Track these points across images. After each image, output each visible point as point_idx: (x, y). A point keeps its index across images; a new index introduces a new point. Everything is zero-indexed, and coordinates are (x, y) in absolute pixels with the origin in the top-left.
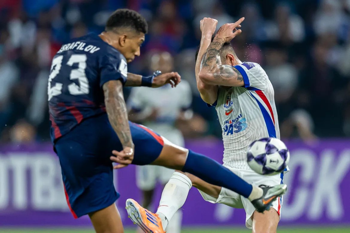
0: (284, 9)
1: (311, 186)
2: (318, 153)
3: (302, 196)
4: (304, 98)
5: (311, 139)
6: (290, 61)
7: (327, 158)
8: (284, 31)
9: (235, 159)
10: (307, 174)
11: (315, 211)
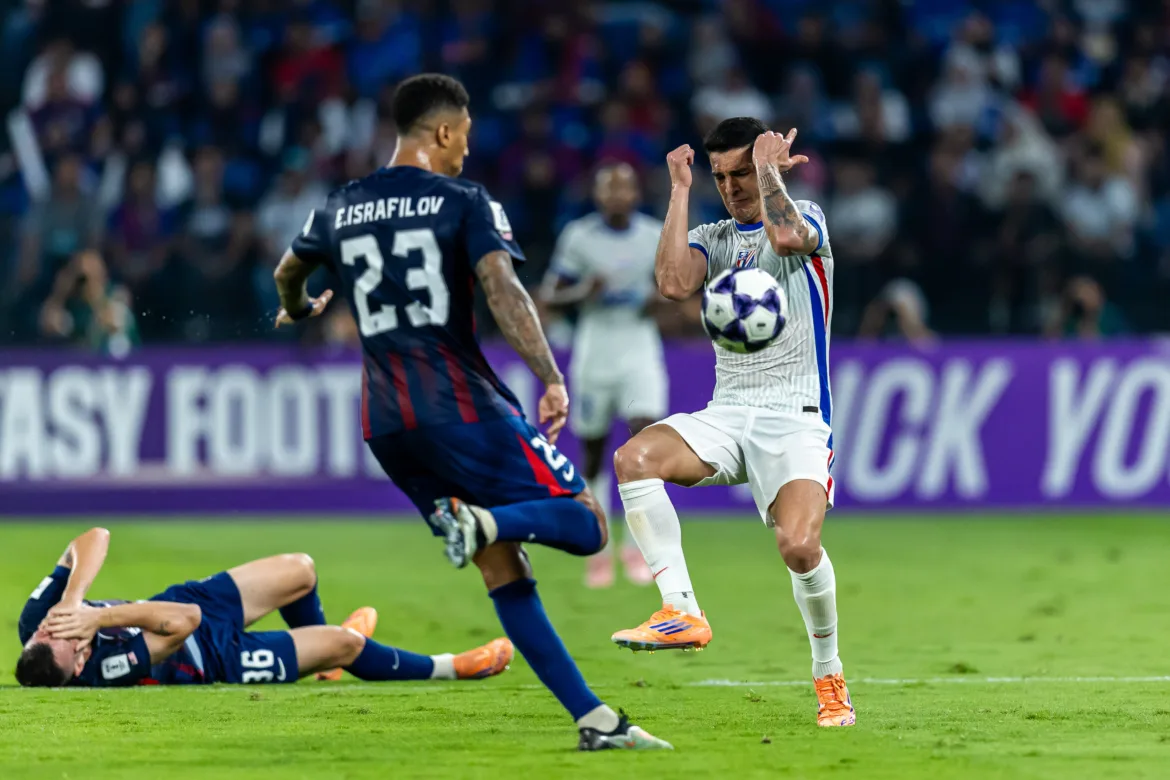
0: (870, 78)
1: (925, 432)
2: (937, 368)
3: (905, 452)
4: (909, 257)
5: (924, 340)
6: (882, 182)
7: (956, 376)
8: (871, 121)
9: (745, 384)
10: (916, 408)
11: (932, 480)
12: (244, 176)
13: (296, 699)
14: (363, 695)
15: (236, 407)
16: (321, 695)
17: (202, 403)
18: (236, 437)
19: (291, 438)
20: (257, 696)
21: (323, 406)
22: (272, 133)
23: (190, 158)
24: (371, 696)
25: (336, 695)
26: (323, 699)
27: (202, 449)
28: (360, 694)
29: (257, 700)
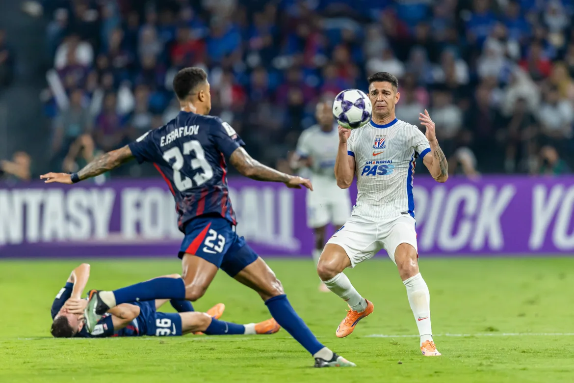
0: (450, 53)
1: (474, 219)
2: (480, 189)
3: (465, 228)
4: (468, 137)
5: (475, 176)
6: (456, 102)
7: (489, 193)
8: (450, 74)
10: (470, 208)
11: (478, 242)
12: (159, 100)
13: (181, 344)
14: (212, 342)
15: (154, 207)
16: (193, 341)
17: (138, 205)
18: (154, 221)
20: (163, 342)
22: (170, 79)
23: (133, 90)
24: (216, 342)
25: (200, 341)
26: (194, 343)
27: (138, 227)
28: (211, 341)
29: (163, 344)
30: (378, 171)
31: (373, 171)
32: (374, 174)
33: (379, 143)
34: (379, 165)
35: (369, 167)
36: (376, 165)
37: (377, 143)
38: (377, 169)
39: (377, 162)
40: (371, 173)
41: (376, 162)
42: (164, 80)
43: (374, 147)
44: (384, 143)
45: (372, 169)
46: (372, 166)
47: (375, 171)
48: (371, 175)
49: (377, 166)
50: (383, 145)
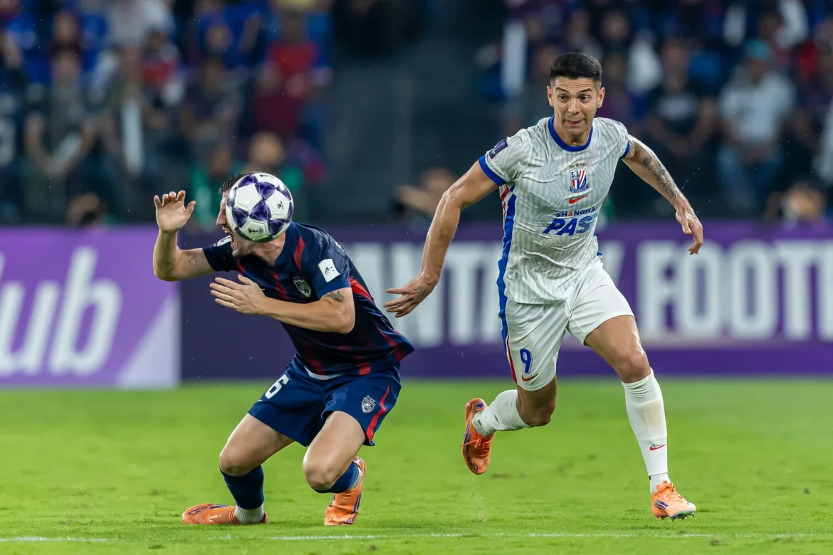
12: (709, 65)
13: (752, 545)
14: (814, 541)
15: (701, 275)
16: (776, 540)
17: (669, 273)
18: (701, 307)
19: (751, 308)
20: (717, 541)
21: (781, 274)
22: (734, 27)
23: (659, 49)
24: (822, 541)
25: (790, 541)
26: (777, 544)
27: (669, 314)
28: (812, 539)
29: (718, 545)
30: (578, 228)
31: (570, 228)
32: (571, 233)
33: (578, 181)
34: (580, 218)
35: (562, 222)
36: (574, 217)
37: (576, 182)
38: (577, 224)
39: (575, 212)
40: (566, 230)
41: (573, 213)
42: (721, 27)
43: (571, 190)
44: (585, 179)
45: (569, 225)
46: (568, 220)
47: (574, 228)
48: (565, 235)
49: (576, 219)
50: (584, 183)
